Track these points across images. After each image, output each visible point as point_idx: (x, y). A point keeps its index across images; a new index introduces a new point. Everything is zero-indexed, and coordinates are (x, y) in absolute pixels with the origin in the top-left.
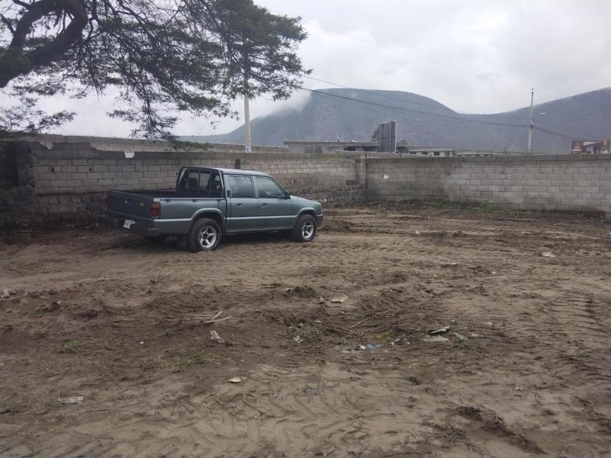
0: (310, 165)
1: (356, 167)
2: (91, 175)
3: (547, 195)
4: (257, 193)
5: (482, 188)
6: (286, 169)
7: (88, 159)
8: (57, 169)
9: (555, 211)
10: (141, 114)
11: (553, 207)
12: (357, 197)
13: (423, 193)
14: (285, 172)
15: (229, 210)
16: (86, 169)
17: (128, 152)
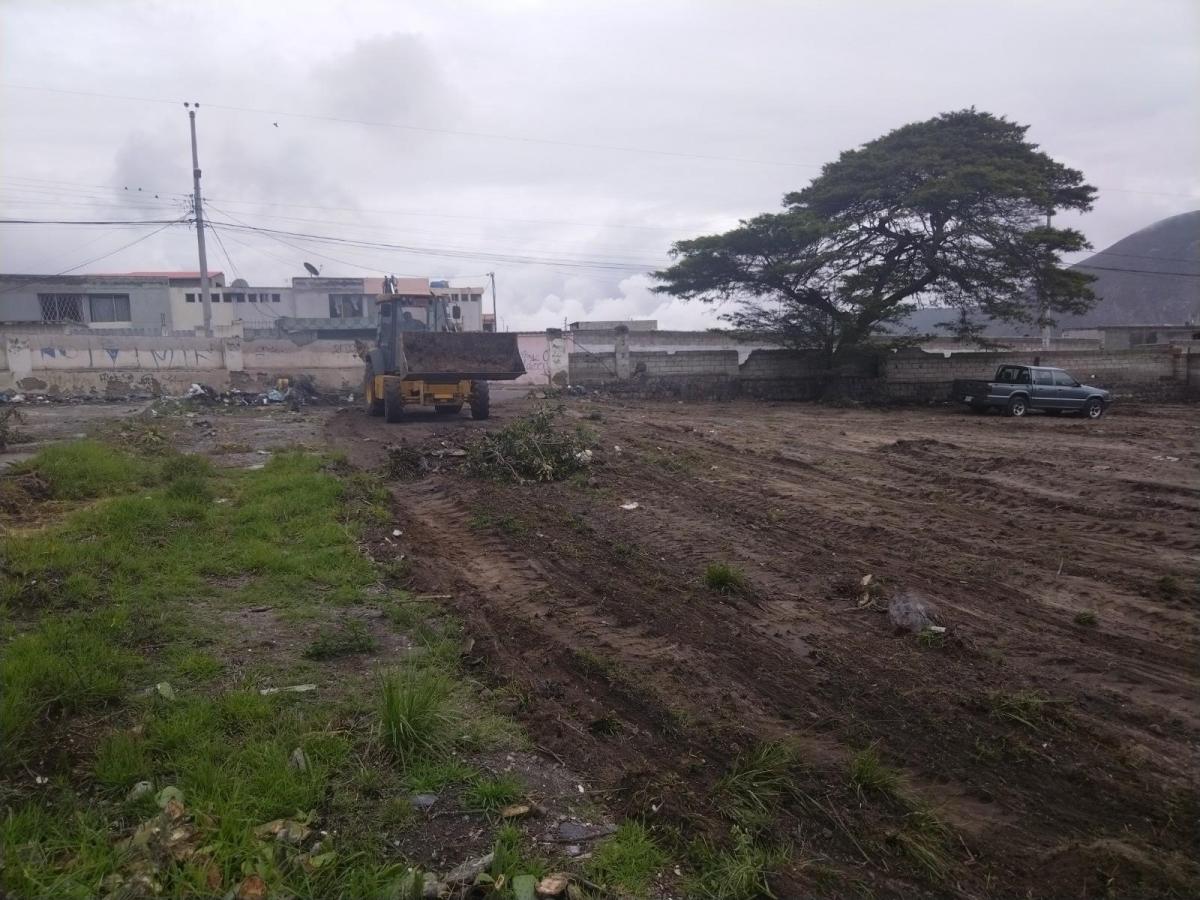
0: (1114, 361)
2: (921, 370)
4: (1055, 382)
6: (1087, 364)
7: (920, 359)
8: (900, 366)
10: (960, 324)
14: (1085, 367)
15: (1034, 393)
16: (917, 366)
17: (947, 353)
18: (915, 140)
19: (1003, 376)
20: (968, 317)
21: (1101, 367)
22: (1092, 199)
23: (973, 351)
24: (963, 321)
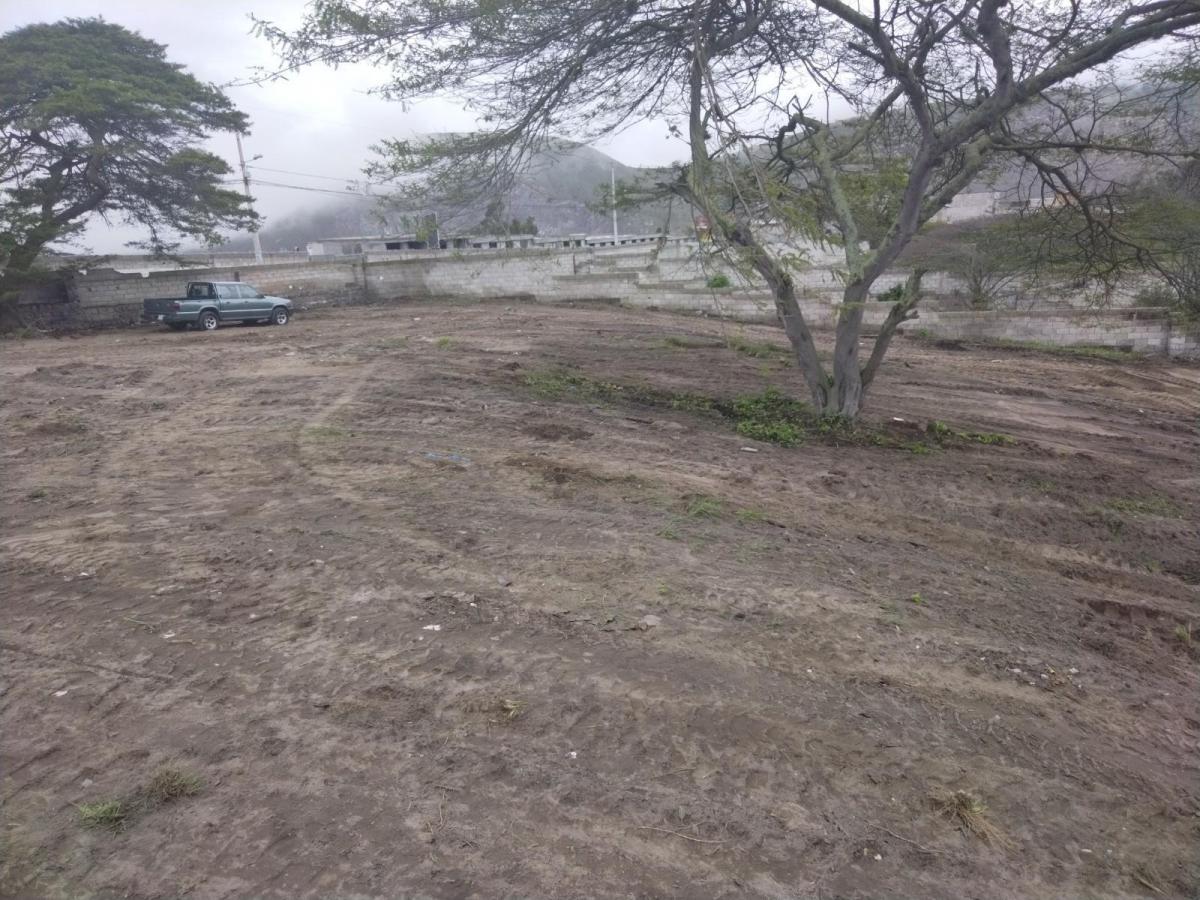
1: (353, 271)
2: (118, 292)
3: (497, 285)
4: (240, 296)
5: (454, 282)
7: (116, 280)
8: (93, 289)
9: (504, 297)
10: (151, 243)
11: (502, 294)
12: (357, 298)
13: (411, 289)
15: (221, 307)
16: (114, 287)
17: (145, 273)
18: (40, 43)
19: (194, 294)
20: (158, 235)
21: (296, 278)
22: (247, 125)
23: (172, 269)
24: (154, 240)
